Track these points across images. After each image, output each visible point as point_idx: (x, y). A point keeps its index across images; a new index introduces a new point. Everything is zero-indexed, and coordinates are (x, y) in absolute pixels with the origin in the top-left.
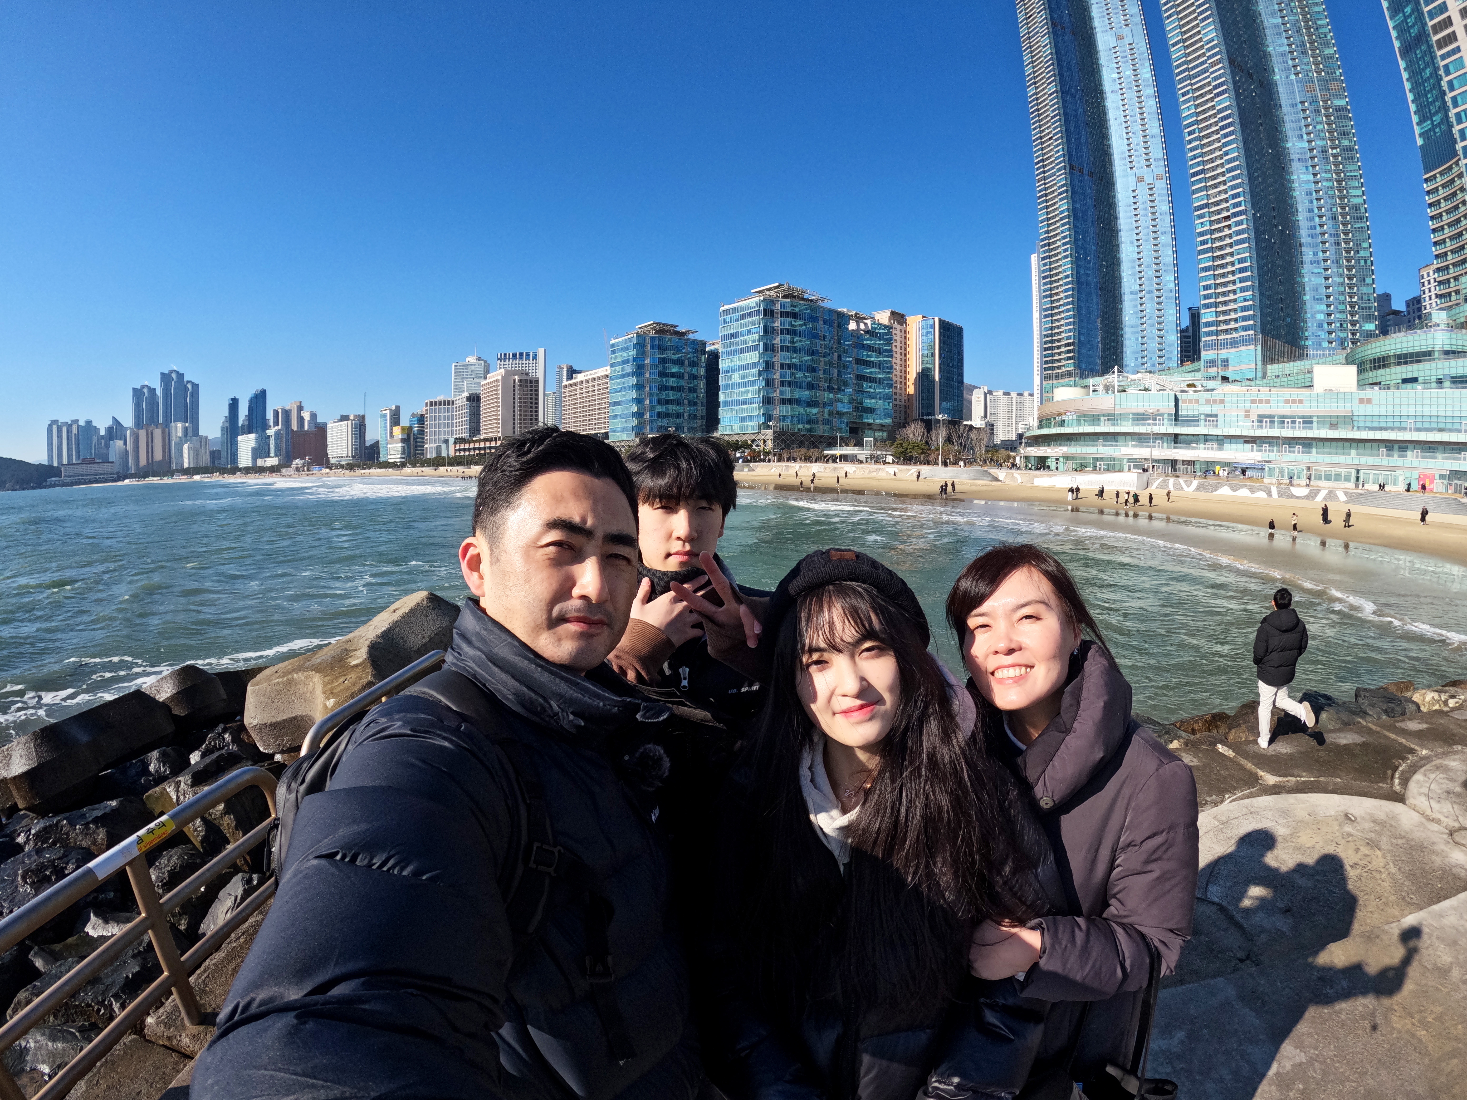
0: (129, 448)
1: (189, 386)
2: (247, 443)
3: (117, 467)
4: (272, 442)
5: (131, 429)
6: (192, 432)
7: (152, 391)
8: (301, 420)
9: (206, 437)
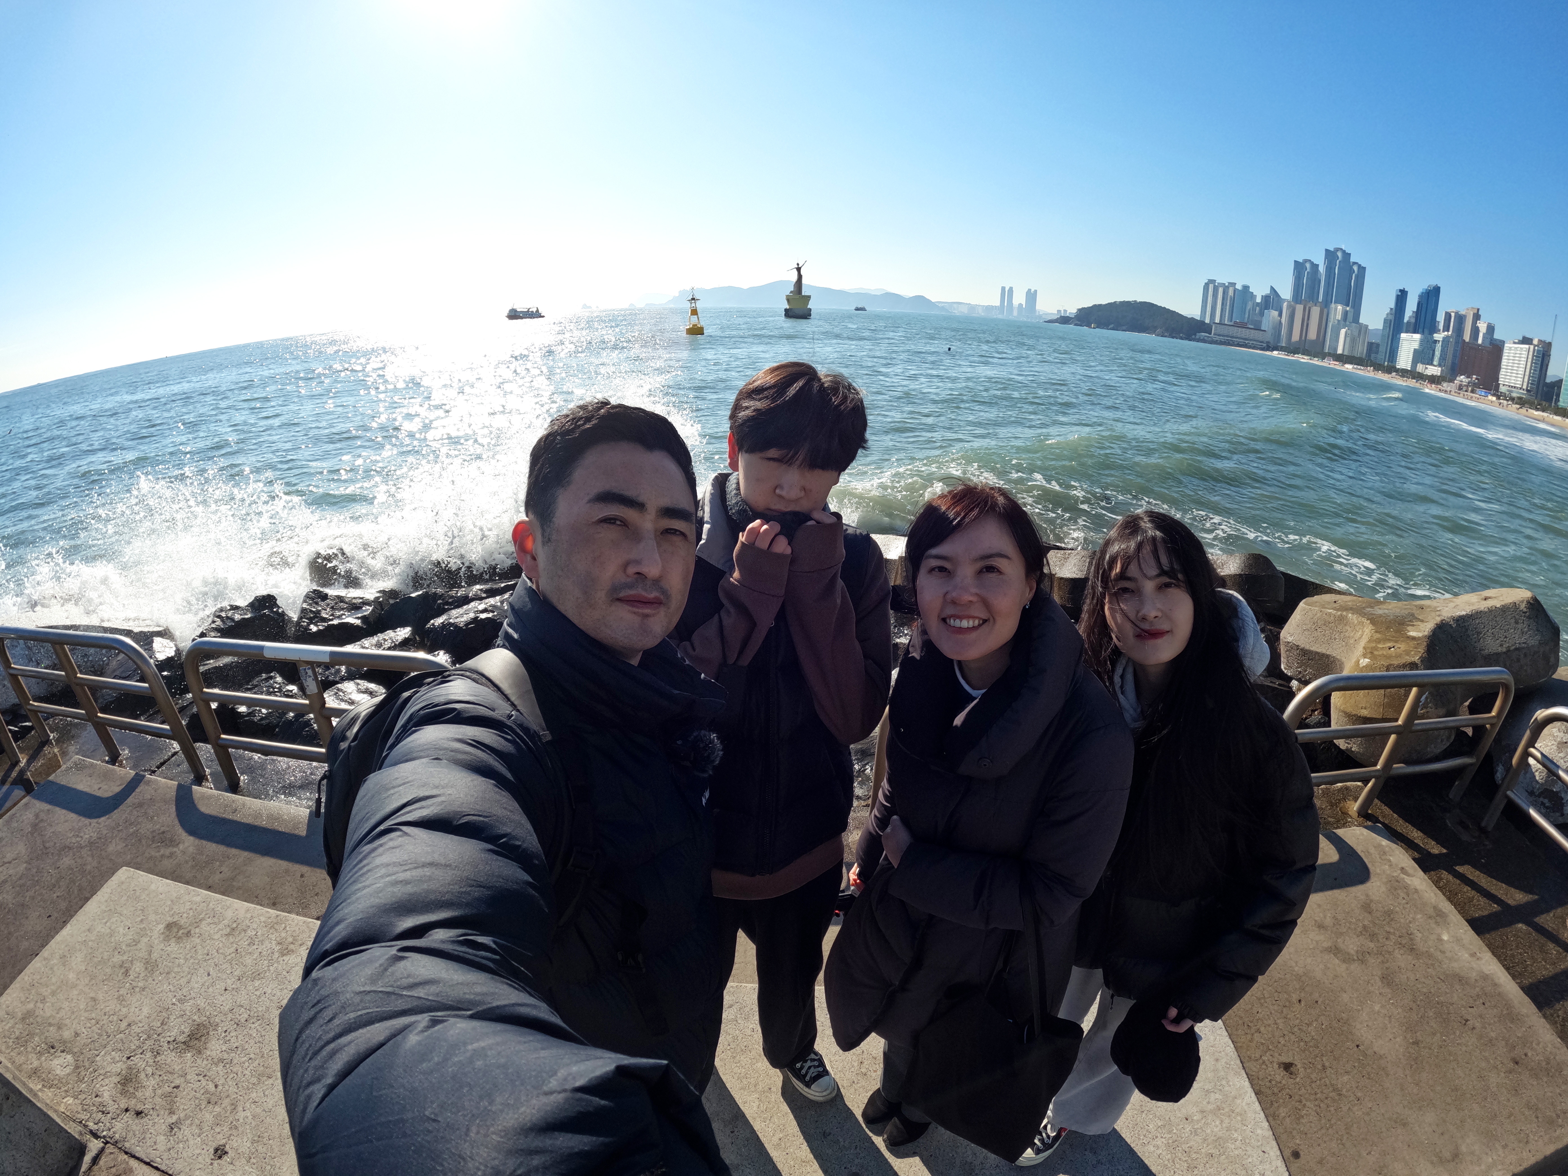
0: (1283, 320)
1: (1355, 268)
2: (1410, 342)
3: (1268, 337)
4: (1438, 348)
5: (1289, 302)
6: (1353, 317)
7: (1315, 267)
8: (1475, 331)
9: (1367, 326)
